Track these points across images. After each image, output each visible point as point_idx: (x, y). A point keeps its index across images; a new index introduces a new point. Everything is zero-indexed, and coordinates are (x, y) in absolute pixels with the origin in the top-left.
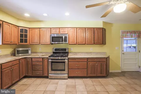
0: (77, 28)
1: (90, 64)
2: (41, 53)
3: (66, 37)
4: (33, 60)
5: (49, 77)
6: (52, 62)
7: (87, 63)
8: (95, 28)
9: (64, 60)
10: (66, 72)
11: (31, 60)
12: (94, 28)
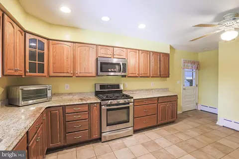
0: (139, 50)
1: (161, 106)
2: (70, 94)
3: (124, 65)
4: (67, 110)
5: (103, 140)
6: (108, 110)
7: (158, 105)
8: (162, 53)
9: (128, 103)
10: (131, 123)
11: (61, 111)
12: (160, 53)
